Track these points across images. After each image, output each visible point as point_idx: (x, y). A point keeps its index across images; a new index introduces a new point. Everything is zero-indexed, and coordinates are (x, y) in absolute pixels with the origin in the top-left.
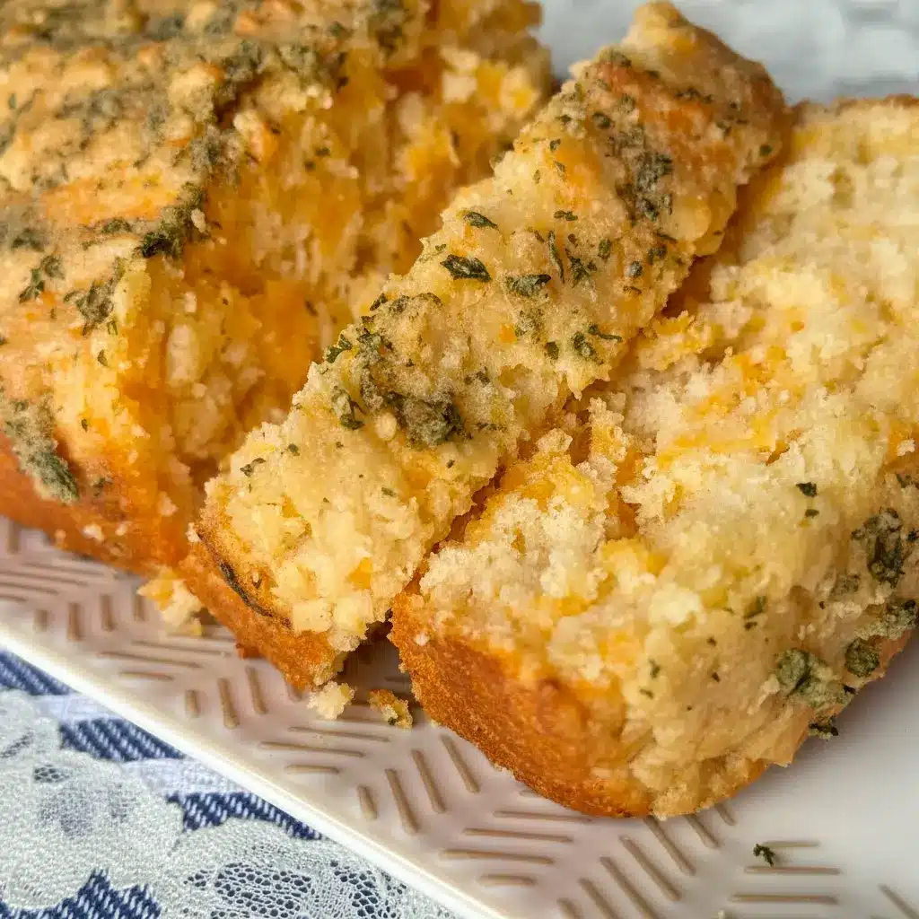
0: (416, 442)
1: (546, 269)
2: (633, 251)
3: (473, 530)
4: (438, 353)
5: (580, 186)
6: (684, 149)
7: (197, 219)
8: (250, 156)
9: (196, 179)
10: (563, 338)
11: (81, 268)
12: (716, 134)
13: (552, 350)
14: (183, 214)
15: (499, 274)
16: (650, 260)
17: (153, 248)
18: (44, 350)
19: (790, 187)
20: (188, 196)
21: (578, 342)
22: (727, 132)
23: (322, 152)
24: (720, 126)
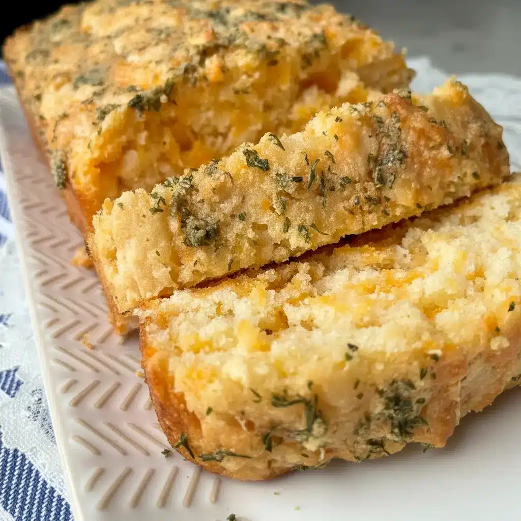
4: (222, 200)
7: (163, 99)
8: (204, 78)
12: (444, 152)
14: (157, 94)
17: (137, 102)
22: (453, 156)
23: (246, 92)
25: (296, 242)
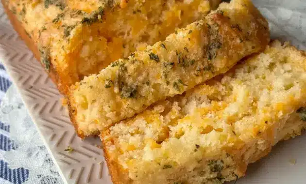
0: (122, 96)
1: (175, 62)
2: (200, 66)
3: (129, 122)
4: (138, 75)
5: (193, 44)
6: (227, 42)
7: (99, 17)
8: (118, 6)
9: (103, 6)
10: (172, 82)
11: (68, 21)
12: (238, 41)
13: (168, 83)
14: (96, 15)
15: (162, 60)
16: (204, 69)
17: (86, 21)
18: (54, 35)
19: (258, 60)
20: (98, 11)
21: (175, 84)
22: (242, 41)
23: (139, 11)
24: (241, 39)
25: (173, 91)
